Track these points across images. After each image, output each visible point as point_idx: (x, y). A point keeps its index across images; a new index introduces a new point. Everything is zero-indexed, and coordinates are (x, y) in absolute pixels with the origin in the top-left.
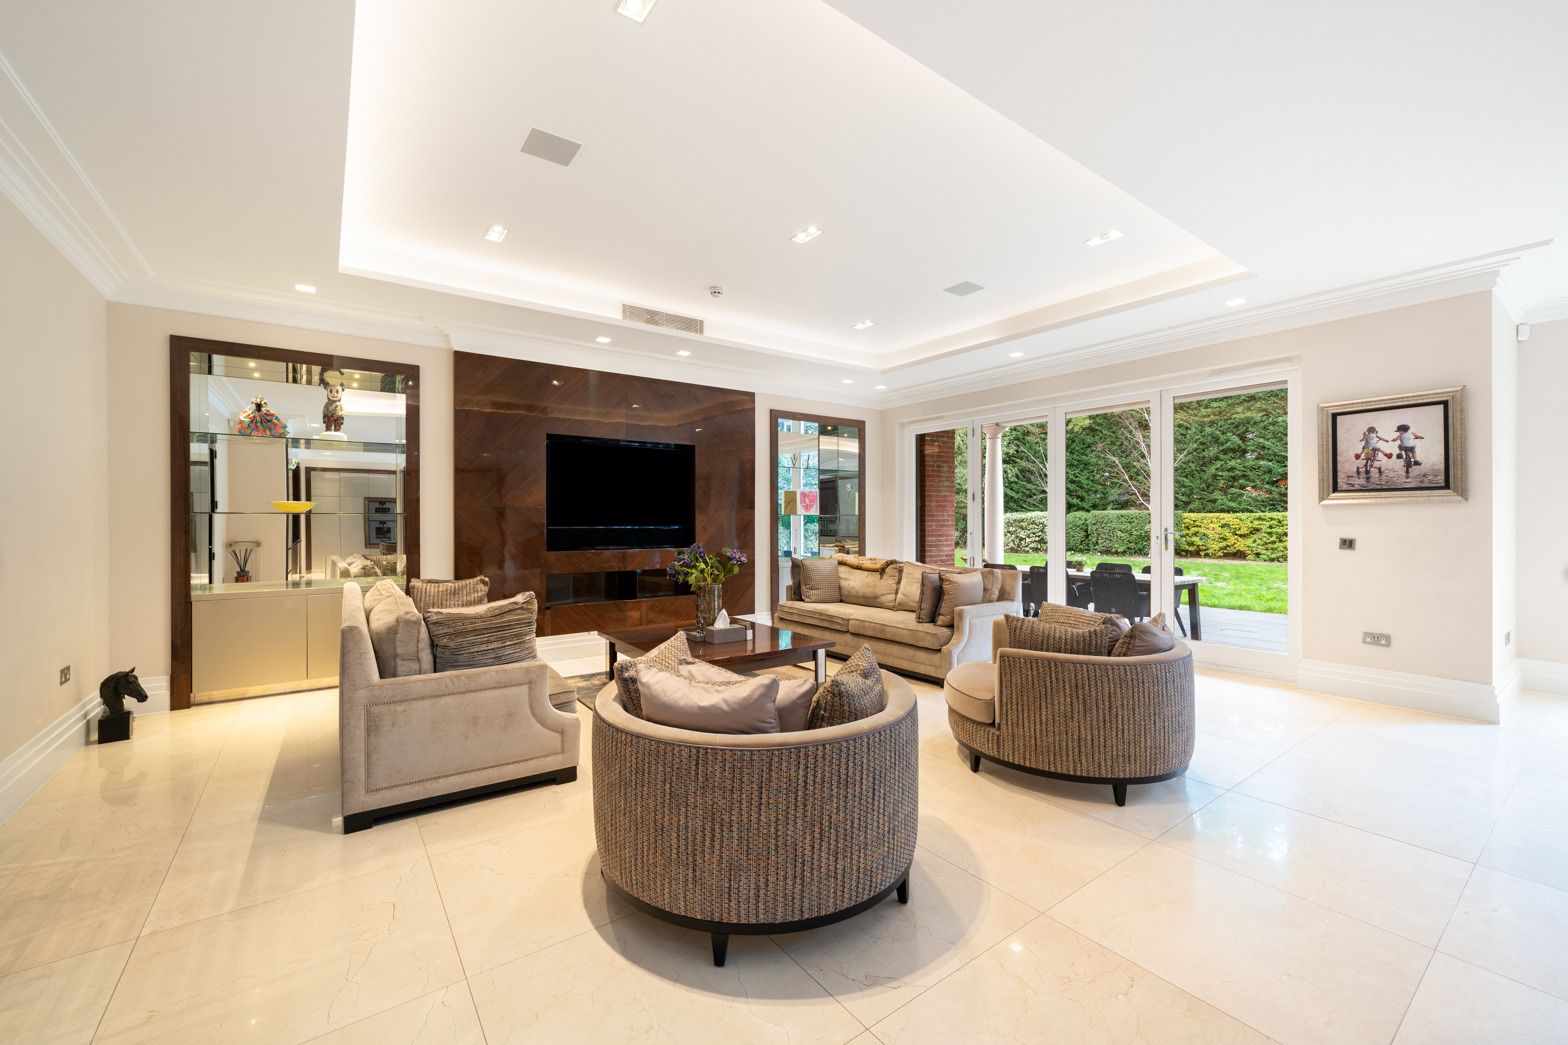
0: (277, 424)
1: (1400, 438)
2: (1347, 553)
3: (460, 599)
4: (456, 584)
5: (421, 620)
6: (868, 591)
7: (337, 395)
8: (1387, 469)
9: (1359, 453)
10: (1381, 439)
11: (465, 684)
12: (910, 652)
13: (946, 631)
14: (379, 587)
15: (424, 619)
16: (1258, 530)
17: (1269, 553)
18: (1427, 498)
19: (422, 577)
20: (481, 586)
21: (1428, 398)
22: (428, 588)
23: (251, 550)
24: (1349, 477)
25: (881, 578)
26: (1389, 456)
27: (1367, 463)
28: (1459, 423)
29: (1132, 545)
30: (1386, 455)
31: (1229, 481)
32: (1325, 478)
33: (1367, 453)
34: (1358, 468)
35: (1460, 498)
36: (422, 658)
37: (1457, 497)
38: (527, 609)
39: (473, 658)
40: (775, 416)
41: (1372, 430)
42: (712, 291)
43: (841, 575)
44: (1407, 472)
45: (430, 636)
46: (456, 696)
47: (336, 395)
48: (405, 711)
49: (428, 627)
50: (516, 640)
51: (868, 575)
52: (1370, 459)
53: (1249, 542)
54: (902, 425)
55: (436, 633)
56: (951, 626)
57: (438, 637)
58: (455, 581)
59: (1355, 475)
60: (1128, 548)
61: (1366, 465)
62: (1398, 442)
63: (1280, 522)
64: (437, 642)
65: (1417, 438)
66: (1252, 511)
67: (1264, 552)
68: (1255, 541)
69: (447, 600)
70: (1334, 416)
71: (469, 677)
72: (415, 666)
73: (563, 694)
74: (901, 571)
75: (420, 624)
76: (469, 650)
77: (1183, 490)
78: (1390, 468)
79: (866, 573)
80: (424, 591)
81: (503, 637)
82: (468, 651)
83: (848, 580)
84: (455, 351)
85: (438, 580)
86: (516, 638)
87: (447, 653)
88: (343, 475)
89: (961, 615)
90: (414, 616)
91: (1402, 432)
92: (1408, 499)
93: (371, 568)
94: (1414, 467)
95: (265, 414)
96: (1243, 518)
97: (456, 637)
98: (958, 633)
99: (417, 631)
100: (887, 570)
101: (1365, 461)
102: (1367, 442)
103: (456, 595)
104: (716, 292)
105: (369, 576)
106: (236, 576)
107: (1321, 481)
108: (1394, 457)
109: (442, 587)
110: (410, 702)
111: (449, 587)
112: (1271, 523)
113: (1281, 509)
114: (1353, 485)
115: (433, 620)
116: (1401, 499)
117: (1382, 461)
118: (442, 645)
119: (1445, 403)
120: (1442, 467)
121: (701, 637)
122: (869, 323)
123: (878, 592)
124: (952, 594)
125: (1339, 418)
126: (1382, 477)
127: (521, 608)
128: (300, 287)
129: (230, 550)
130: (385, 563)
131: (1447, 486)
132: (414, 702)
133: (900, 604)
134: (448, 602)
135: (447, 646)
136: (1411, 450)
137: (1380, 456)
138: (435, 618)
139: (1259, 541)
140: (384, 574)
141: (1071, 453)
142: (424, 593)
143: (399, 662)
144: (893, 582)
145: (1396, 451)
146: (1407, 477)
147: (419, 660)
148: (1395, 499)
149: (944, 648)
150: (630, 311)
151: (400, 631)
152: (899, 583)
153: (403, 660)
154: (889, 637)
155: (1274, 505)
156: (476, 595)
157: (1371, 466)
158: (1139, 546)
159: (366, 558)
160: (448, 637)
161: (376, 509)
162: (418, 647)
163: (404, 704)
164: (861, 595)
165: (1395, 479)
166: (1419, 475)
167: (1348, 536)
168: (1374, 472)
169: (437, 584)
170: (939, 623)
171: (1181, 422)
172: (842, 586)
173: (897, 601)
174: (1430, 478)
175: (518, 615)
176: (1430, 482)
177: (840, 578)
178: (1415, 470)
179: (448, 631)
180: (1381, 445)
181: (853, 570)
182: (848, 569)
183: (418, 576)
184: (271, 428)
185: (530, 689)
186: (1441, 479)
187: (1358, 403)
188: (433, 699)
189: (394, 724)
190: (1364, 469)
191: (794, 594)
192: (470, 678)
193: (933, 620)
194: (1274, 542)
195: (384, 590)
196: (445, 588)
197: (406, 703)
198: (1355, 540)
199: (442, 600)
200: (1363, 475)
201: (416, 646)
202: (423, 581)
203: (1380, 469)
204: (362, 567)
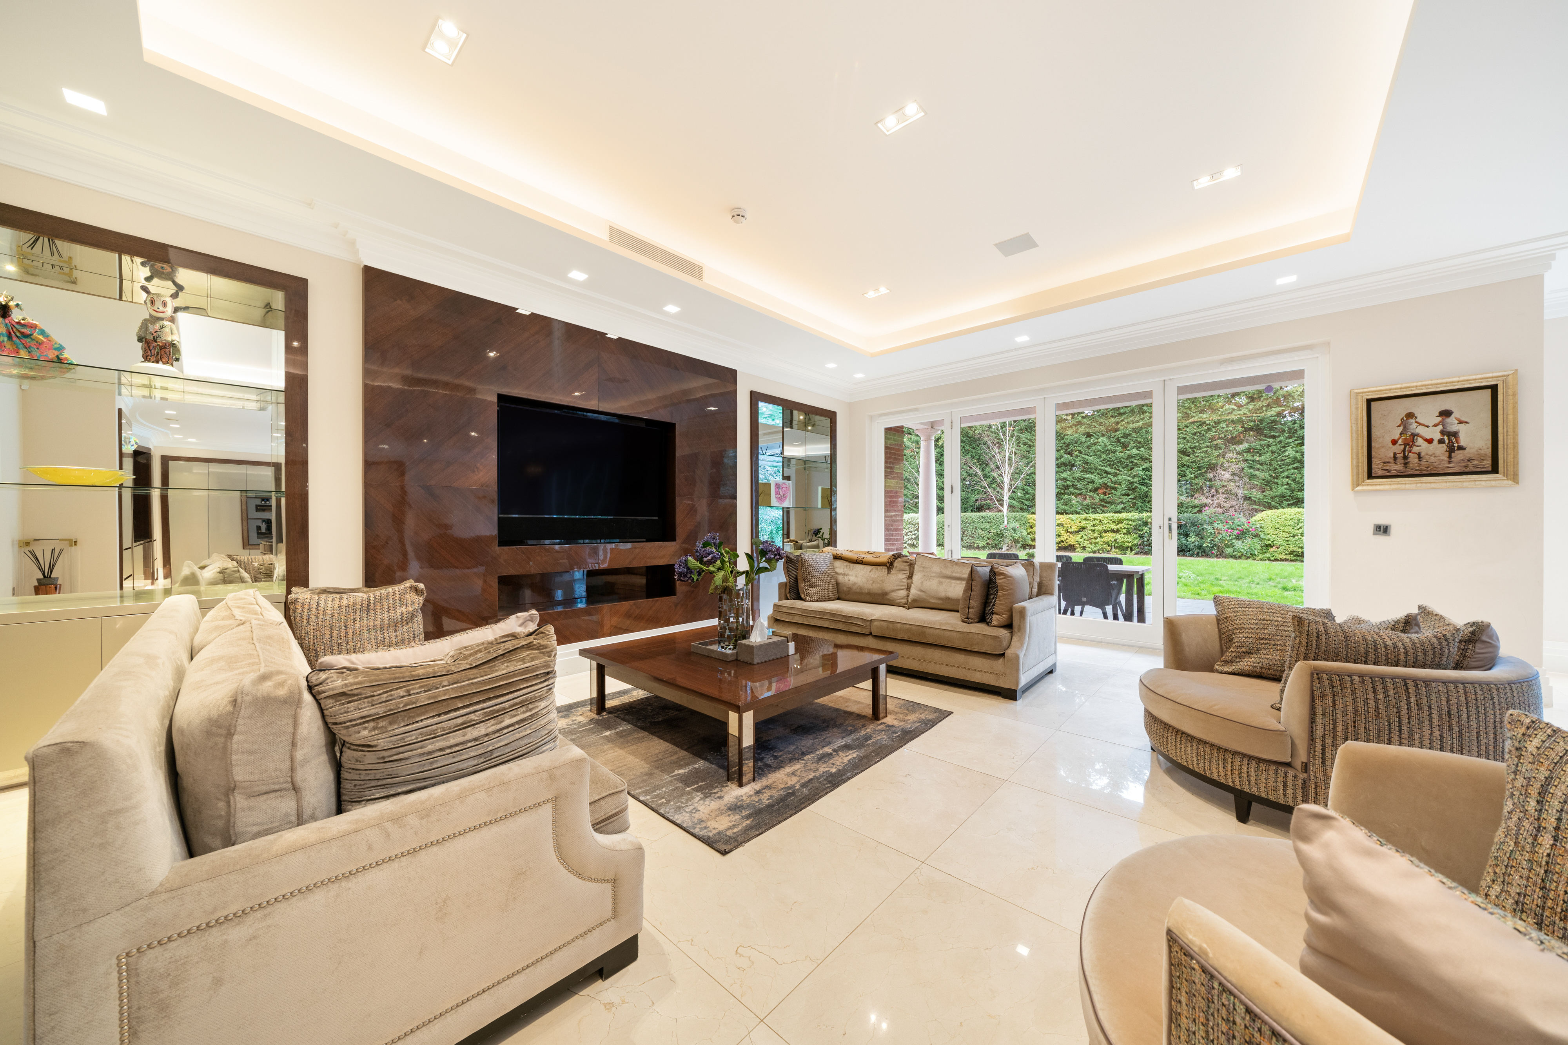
0: (43, 343)
1: (1442, 423)
2: (1382, 539)
3: (378, 616)
4: (371, 594)
5: (300, 694)
6: (875, 587)
7: (164, 310)
8: (1427, 455)
9: (1396, 438)
10: (1420, 424)
11: (416, 833)
12: (960, 658)
13: (1004, 633)
14: (230, 603)
15: (310, 688)
16: (1084, 528)
17: (1092, 546)
18: (1473, 483)
19: (312, 584)
20: (411, 596)
21: (1475, 383)
22: (322, 602)
23: (61, 551)
24: (1384, 463)
25: (888, 573)
26: (1430, 441)
27: (1405, 448)
28: (1511, 406)
29: (990, 541)
30: (1426, 440)
31: (1062, 489)
32: (1360, 464)
33: (1406, 439)
34: (1395, 454)
35: (1510, 482)
36: (303, 781)
37: (1506, 482)
38: (540, 647)
39: (432, 763)
40: (756, 398)
41: (1410, 415)
42: (735, 214)
43: (837, 570)
44: (1450, 457)
45: (326, 723)
46: (396, 864)
47: (161, 309)
48: (255, 937)
49: (319, 704)
50: (524, 712)
51: (872, 569)
52: (1409, 445)
53: (1078, 538)
54: (871, 418)
55: (342, 718)
56: (1009, 626)
57: (348, 727)
58: (366, 589)
59: (1392, 461)
60: (987, 544)
61: (1404, 451)
62: (1440, 427)
63: (1101, 522)
64: (342, 733)
65: (1461, 422)
66: (1079, 513)
67: (1089, 545)
68: (1082, 537)
69: (355, 620)
70: (1369, 402)
71: (425, 813)
72: (287, 805)
73: (606, 800)
74: (911, 565)
75: (299, 703)
76: (422, 748)
77: (1027, 496)
78: (1430, 453)
79: (870, 568)
80: (315, 606)
81: (498, 711)
82: (420, 751)
83: (848, 575)
84: (365, 266)
85: (339, 589)
86: (524, 709)
87: (370, 758)
88: (214, 468)
89: (1022, 612)
90: (281, 684)
91: (1444, 417)
92: (1452, 484)
93: (234, 571)
94: (1457, 452)
95: (19, 323)
96: (1074, 519)
97: (391, 723)
98: (1019, 634)
99: (290, 721)
100: (895, 564)
101: (1402, 447)
102: (1405, 428)
103: (372, 611)
104: (738, 215)
105: (231, 582)
106: (36, 584)
107: (1356, 468)
108: (1435, 442)
109: (346, 600)
110: (269, 910)
111: (359, 600)
112: (1094, 522)
113: (1100, 512)
114: (1389, 471)
115: (332, 689)
116: (1444, 484)
117: (1421, 446)
118: (358, 742)
119: (1494, 389)
120: (1489, 451)
121: (732, 655)
122: (883, 290)
123: (888, 587)
124: (1007, 590)
125: (1373, 403)
126: (1422, 463)
127: (529, 646)
128: (73, 97)
129: (26, 549)
130: (256, 564)
131: (1495, 469)
132: (283, 905)
133: (914, 601)
134: (357, 623)
135: (369, 746)
136: (1455, 434)
137: (1420, 441)
138: (337, 683)
139: (1085, 537)
140: (256, 580)
141: (940, 464)
142: (314, 609)
143: (240, 801)
144: (904, 576)
145: (1437, 436)
146: (1450, 462)
147: (295, 789)
148: (1438, 484)
149: (1008, 652)
150: (618, 235)
151: (240, 728)
152: (910, 577)
153: (250, 796)
154: (931, 641)
155: (1094, 508)
156: (404, 610)
157: (1410, 451)
158: (996, 542)
159: (233, 560)
160: (372, 724)
161: (257, 506)
162: (292, 759)
163: (250, 919)
164: (866, 591)
165: (1436, 464)
166: (1462, 460)
167: (1382, 522)
168: (1413, 458)
169: (338, 596)
170: (995, 623)
171: (1026, 441)
172: (840, 581)
173: (911, 597)
174: (1476, 462)
175: (523, 660)
176: (1475, 466)
177: (837, 573)
178: (1458, 455)
179: (372, 712)
180: (1420, 430)
181: (852, 565)
182: (846, 563)
183: (305, 583)
184: (30, 347)
185: (556, 810)
186: (1488, 463)
187: (1396, 389)
188: (336, 886)
189: (218, 982)
190: (1402, 455)
191: (789, 592)
192: (428, 815)
193: (983, 619)
194: (1096, 538)
195: (239, 607)
196: (352, 601)
197: (259, 914)
198: (1390, 526)
199: (346, 620)
200: (1400, 461)
201: (287, 756)
202: (313, 591)
203: (1419, 455)
204: (219, 570)
